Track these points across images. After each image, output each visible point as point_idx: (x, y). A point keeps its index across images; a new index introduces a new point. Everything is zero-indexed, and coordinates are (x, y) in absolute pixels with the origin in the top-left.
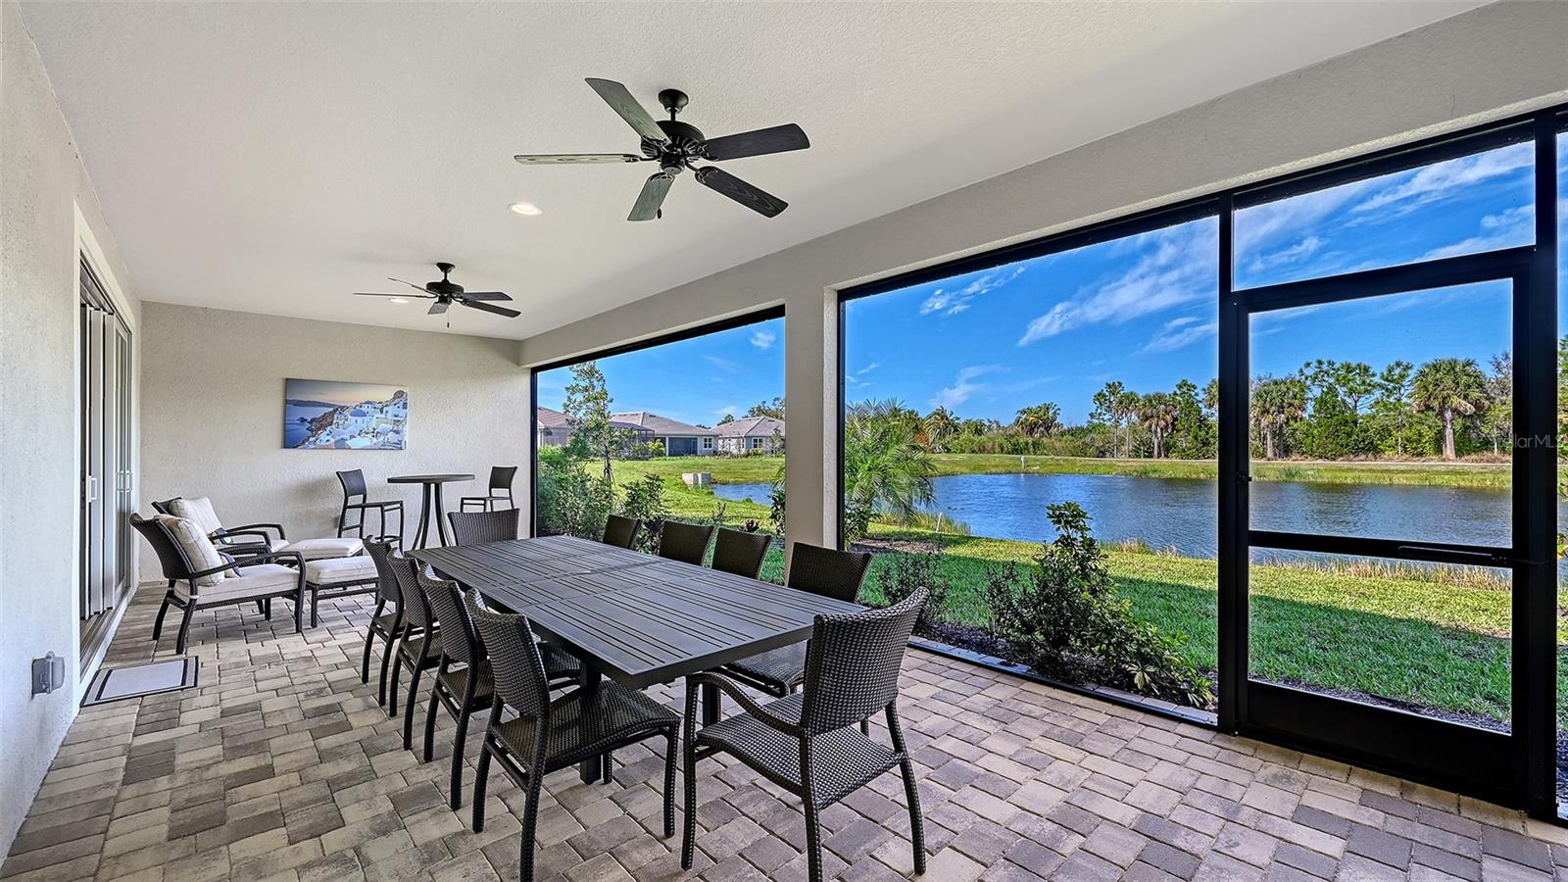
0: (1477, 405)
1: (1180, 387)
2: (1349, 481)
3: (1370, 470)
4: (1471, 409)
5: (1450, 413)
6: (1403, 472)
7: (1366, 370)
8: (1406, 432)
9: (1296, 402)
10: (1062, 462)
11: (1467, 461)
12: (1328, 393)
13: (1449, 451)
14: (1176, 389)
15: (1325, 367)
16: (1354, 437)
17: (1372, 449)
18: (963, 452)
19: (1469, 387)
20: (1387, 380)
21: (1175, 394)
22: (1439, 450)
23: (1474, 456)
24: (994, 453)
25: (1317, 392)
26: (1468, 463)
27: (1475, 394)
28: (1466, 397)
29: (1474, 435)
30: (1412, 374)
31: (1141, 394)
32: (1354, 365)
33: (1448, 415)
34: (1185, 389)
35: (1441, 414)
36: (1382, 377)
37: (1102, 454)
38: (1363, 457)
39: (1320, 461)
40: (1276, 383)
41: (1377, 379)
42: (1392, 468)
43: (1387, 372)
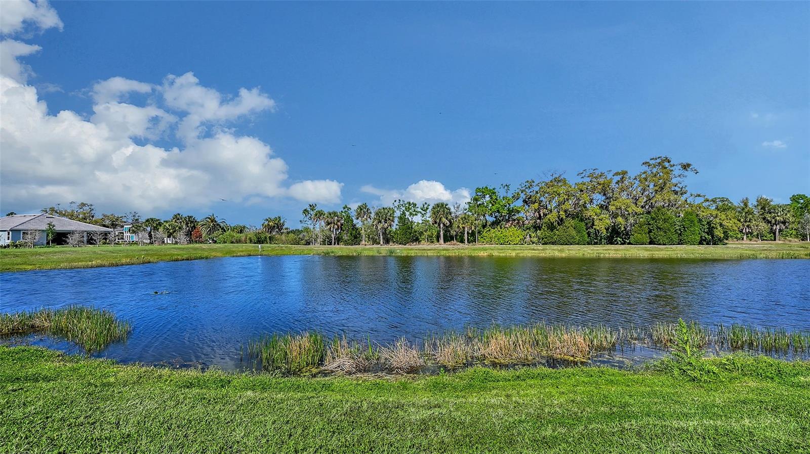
0: (450, 222)
1: (344, 208)
2: (413, 255)
3: (419, 249)
4: (448, 223)
5: (442, 224)
6: (429, 250)
7: (416, 205)
8: (429, 233)
9: (391, 218)
10: (284, 248)
11: (447, 245)
12: (402, 214)
13: (442, 241)
14: (342, 209)
15: (401, 203)
16: (412, 234)
17: (417, 240)
19: (447, 214)
20: (422, 210)
21: (342, 212)
22: (438, 241)
23: (449, 243)
24: (246, 243)
25: (399, 214)
27: (450, 217)
28: (447, 218)
29: (448, 234)
30: (430, 208)
31: (326, 212)
32: (411, 203)
33: (442, 225)
34: (346, 209)
35: (439, 225)
36: (421, 208)
37: (308, 243)
38: (415, 243)
39: (400, 246)
40: (384, 208)
41: (419, 210)
42: (426, 248)
43: (422, 206)
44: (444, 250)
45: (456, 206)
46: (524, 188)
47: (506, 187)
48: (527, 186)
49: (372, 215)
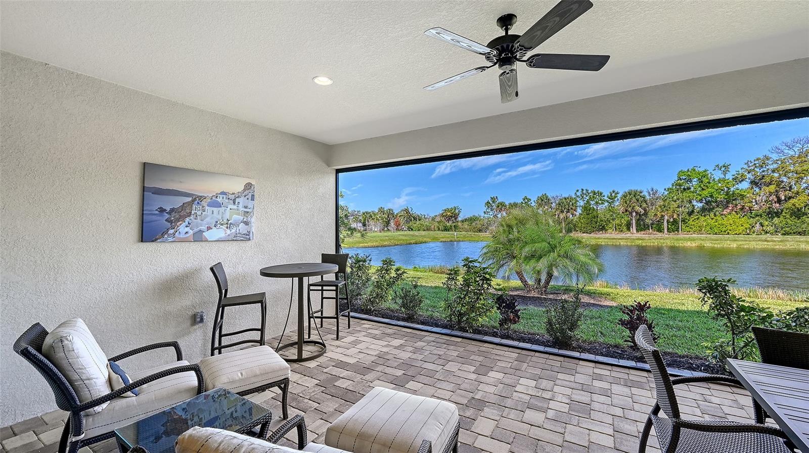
0: (645, 210)
1: (524, 200)
2: (603, 243)
3: (607, 238)
4: (643, 212)
5: (635, 213)
6: (620, 239)
7: (601, 194)
8: (617, 222)
9: (574, 208)
10: (473, 235)
11: (641, 234)
12: (587, 204)
13: (634, 229)
14: (522, 200)
15: (584, 192)
16: (598, 224)
17: (603, 229)
18: (419, 230)
19: (642, 202)
20: (609, 198)
21: (522, 202)
22: (629, 229)
23: (642, 232)
24: (435, 231)
25: (582, 203)
26: (640, 235)
27: (644, 205)
28: (641, 206)
29: (642, 223)
30: (619, 196)
31: (507, 203)
32: (596, 192)
33: (634, 214)
34: (526, 201)
35: (631, 213)
36: (608, 197)
37: (480, 231)
38: (601, 232)
39: (584, 234)
40: (565, 199)
41: (606, 198)
42: (615, 237)
43: (609, 195)
44: (638, 239)
45: (651, 193)
46: (752, 168)
47: (723, 169)
48: (758, 165)
49: (554, 205)
